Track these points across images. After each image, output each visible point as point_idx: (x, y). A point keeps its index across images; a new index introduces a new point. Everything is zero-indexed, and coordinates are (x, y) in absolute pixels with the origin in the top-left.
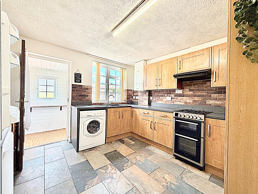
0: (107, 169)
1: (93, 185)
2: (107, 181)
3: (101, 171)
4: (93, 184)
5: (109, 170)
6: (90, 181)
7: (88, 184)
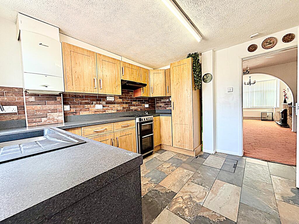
0: (180, 209)
1: (214, 213)
2: (198, 202)
3: (187, 214)
4: (212, 214)
5: (181, 205)
6: (212, 220)
7: (218, 219)
